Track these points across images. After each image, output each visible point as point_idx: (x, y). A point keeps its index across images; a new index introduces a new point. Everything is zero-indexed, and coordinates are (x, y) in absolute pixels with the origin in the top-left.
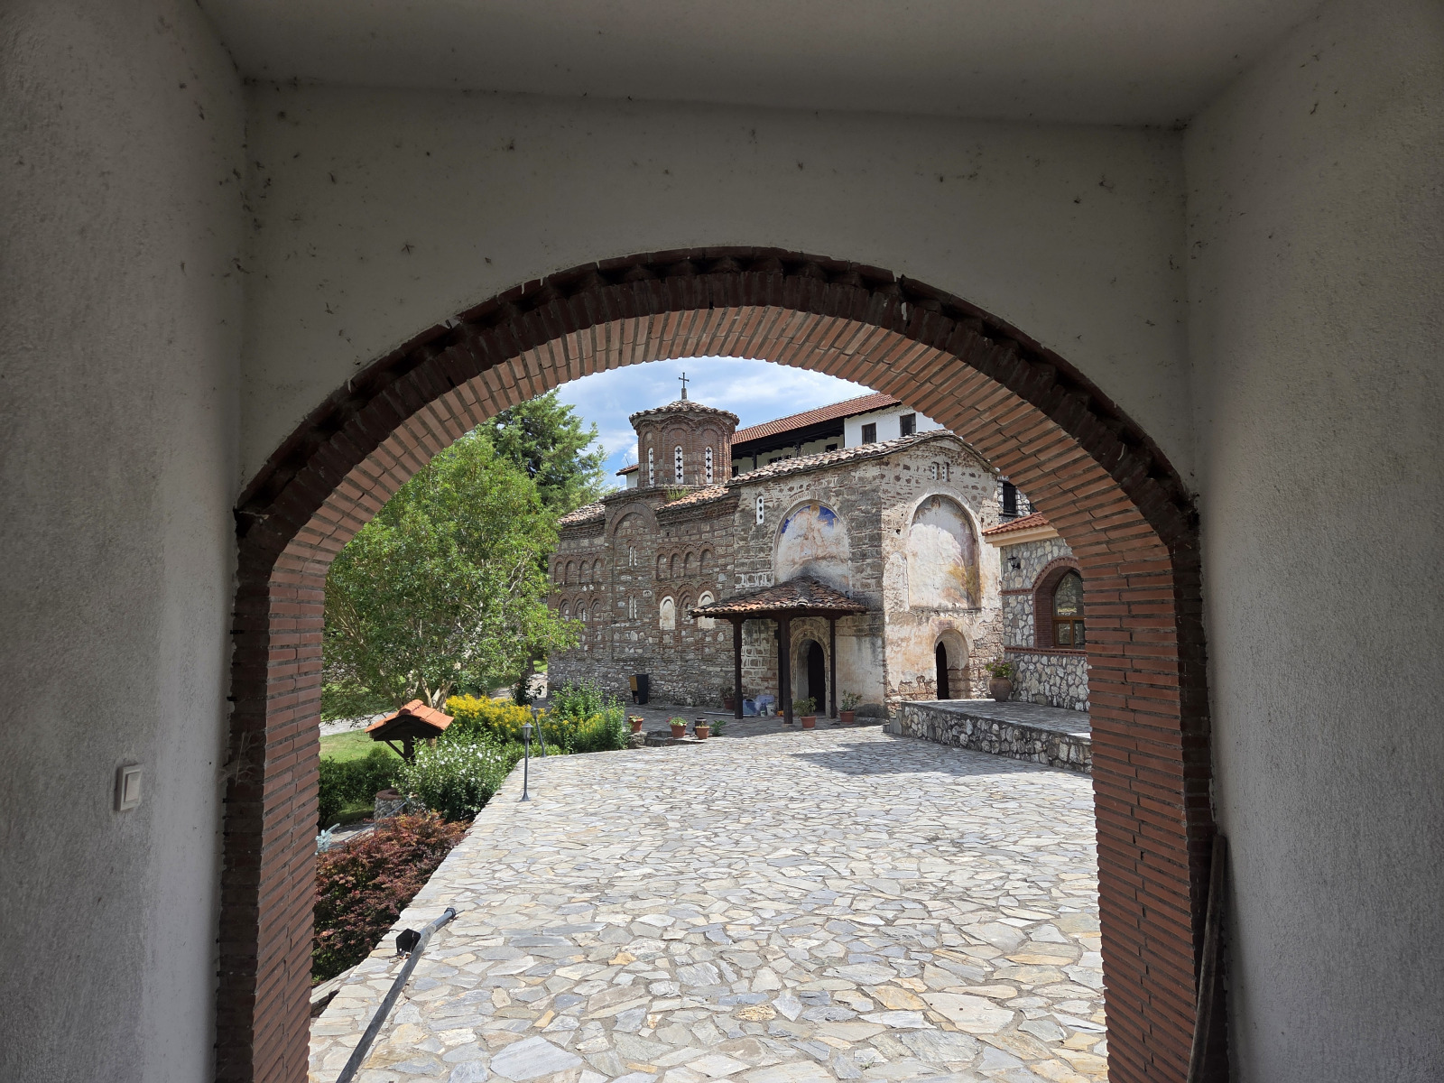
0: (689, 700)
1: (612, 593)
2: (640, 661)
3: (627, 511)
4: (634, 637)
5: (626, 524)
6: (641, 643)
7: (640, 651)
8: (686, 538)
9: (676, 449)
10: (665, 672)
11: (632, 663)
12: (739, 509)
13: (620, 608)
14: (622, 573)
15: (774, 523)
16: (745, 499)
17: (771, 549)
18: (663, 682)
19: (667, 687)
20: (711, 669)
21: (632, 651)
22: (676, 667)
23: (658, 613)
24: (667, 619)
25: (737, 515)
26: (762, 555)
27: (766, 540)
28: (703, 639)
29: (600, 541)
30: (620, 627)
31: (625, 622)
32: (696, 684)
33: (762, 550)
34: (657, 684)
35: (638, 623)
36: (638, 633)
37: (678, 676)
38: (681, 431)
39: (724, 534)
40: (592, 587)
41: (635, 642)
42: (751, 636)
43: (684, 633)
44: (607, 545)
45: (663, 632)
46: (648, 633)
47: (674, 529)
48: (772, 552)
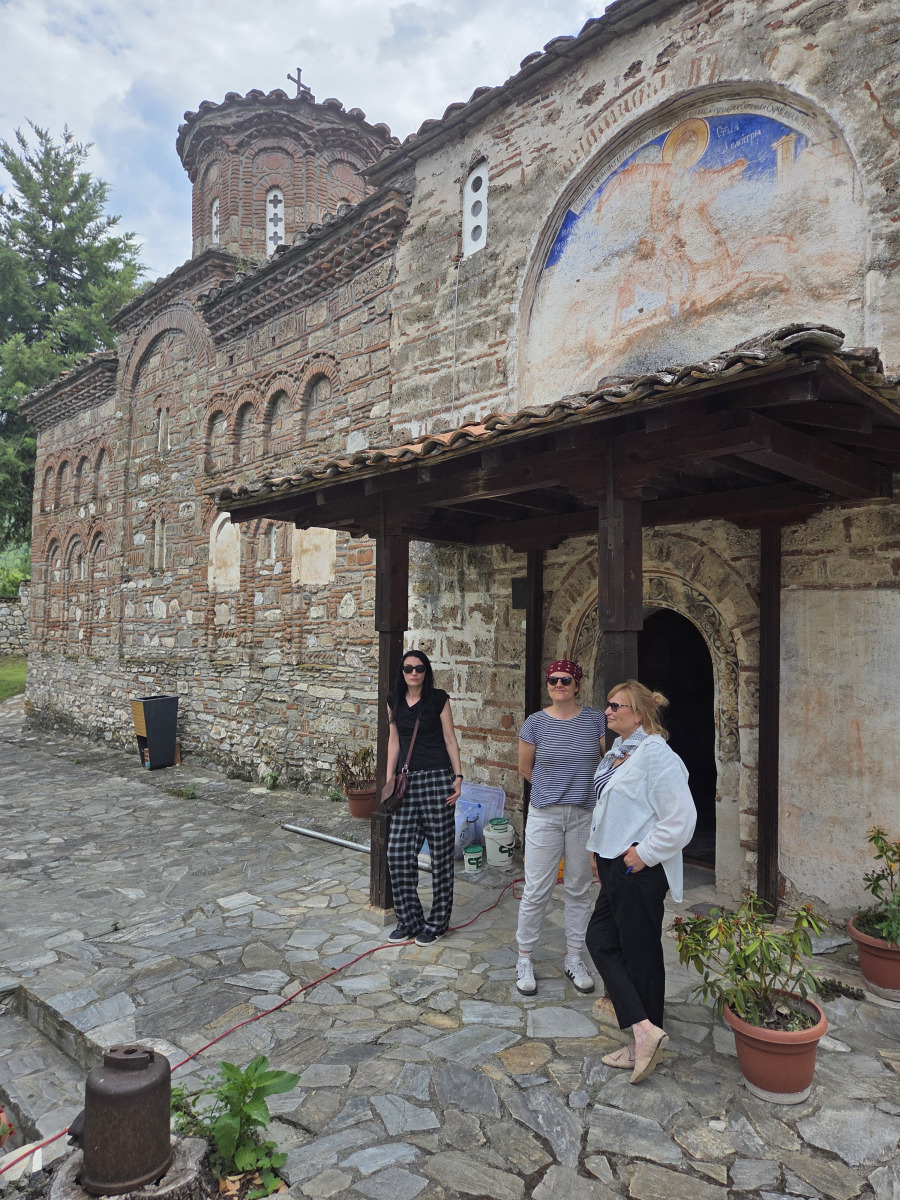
0: (263, 770)
1: (125, 515)
2: (168, 665)
3: (154, 331)
4: (160, 609)
5: (154, 361)
6: (171, 624)
7: (170, 642)
8: (270, 358)
9: (271, 197)
10: (214, 694)
11: (153, 669)
12: (408, 231)
13: (138, 547)
14: (143, 471)
15: (523, 232)
16: (430, 194)
17: (508, 321)
18: (210, 718)
19: (217, 731)
20: (318, 691)
21: (156, 641)
22: (236, 682)
23: (206, 552)
24: (224, 565)
25: (403, 250)
26: (479, 348)
27: (494, 296)
28: (303, 614)
29: (109, 409)
30: (136, 590)
31: (144, 577)
32: (282, 729)
33: (477, 332)
34: (198, 722)
35: (168, 579)
36: (167, 601)
37: (242, 705)
38: (280, 155)
39: (365, 317)
40: (92, 508)
41: (162, 622)
42: (435, 599)
43: (259, 599)
44: (119, 414)
45: (215, 598)
46: (185, 601)
47: (244, 343)
48: (512, 331)
